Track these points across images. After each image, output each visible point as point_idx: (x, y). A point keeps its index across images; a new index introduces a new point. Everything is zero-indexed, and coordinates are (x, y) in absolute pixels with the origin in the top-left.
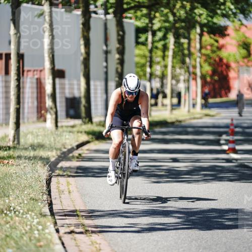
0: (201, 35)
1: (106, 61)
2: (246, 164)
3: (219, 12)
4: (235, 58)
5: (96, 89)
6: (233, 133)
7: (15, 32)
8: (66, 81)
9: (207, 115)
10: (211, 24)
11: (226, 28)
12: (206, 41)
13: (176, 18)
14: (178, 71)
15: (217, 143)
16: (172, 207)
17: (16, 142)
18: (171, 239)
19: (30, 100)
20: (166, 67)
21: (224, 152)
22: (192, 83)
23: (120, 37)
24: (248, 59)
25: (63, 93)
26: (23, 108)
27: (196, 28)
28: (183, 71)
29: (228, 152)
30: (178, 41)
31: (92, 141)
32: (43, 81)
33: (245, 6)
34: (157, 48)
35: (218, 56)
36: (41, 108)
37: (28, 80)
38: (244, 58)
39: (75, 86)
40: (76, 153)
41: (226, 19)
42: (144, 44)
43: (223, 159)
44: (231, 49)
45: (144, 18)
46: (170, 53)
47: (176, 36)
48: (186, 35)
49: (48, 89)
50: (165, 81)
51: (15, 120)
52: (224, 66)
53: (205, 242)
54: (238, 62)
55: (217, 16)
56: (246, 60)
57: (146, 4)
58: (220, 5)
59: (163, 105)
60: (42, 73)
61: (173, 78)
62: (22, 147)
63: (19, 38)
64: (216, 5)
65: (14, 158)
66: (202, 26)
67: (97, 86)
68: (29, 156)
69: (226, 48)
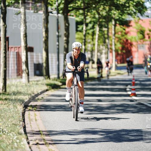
0: (115, 26)
1: (58, 41)
2: (142, 103)
3: (126, 12)
4: (136, 40)
5: (52, 59)
6: (134, 84)
7: (3, 24)
8: (34, 54)
9: (119, 74)
10: (121, 19)
11: (130, 22)
12: (118, 29)
13: (100, 16)
14: (101, 47)
15: (125, 90)
16: (97, 129)
17: (4, 90)
18: (97, 147)
19: (12, 65)
20: (94, 45)
21: (128, 95)
22: (110, 54)
23: (66, 27)
24: (143, 40)
25: (32, 61)
26: (9, 70)
27: (112, 21)
28: (104, 47)
29: (131, 96)
30: (101, 29)
31: (50, 90)
32: (20, 54)
33: (141, 8)
34: (88, 33)
35: (125, 38)
36: (19, 69)
37: (12, 53)
38: (141, 39)
39: (39, 57)
40: (40, 97)
41: (130, 16)
42: (81, 31)
43: (129, 100)
44: (133, 34)
45: (81, 16)
46: (96, 37)
47: (100, 26)
48: (106, 26)
49: (24, 59)
50: (93, 53)
51: (3, 77)
52: (129, 45)
53: (117, 149)
54: (137, 42)
55: (125, 14)
56: (142, 41)
57: (82, 7)
58: (126, 8)
59: (92, 68)
60: (20, 49)
61: (98, 51)
62: (8, 93)
63: (6, 28)
64: (124, 7)
65: (3, 100)
66: (116, 20)
67: (53, 57)
68: (11, 99)
69: (130, 34)
